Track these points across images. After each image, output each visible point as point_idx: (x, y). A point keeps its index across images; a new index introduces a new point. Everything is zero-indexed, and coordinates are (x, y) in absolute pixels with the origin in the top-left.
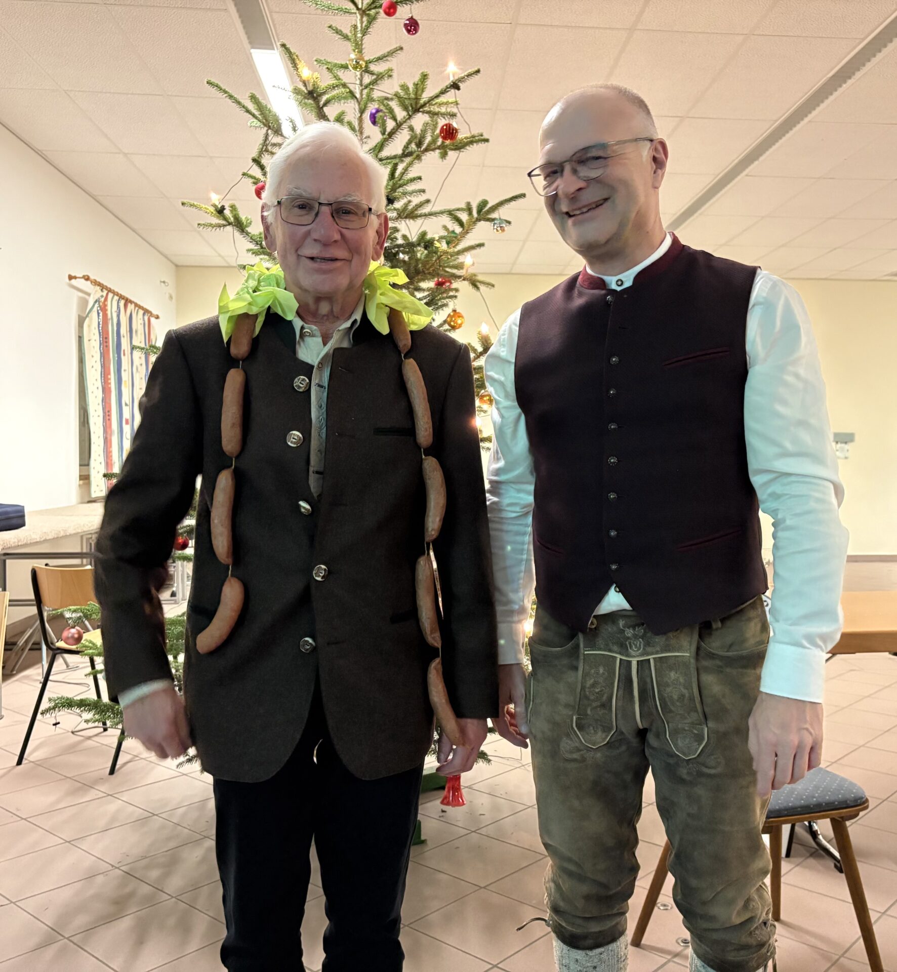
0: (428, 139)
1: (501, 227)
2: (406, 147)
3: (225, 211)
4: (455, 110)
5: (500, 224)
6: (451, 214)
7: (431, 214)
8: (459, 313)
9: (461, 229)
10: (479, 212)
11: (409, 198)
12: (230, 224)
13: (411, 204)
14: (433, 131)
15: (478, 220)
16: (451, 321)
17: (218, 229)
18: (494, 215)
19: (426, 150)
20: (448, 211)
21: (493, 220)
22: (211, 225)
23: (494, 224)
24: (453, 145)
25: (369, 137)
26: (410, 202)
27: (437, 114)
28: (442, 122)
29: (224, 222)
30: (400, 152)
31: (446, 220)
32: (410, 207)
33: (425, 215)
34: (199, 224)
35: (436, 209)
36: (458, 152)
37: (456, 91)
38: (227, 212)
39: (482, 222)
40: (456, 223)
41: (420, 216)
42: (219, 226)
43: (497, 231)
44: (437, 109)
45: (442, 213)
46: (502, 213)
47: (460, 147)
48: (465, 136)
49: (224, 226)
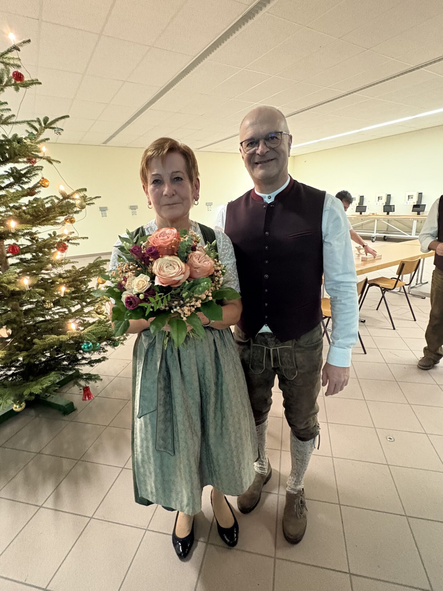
0: (6, 79)
1: (59, 132)
4: (18, 63)
5: (58, 130)
6: (29, 123)
7: (17, 123)
8: (46, 179)
9: (36, 132)
10: (45, 123)
14: (8, 75)
15: (46, 128)
16: (42, 183)
18: (54, 126)
19: (6, 85)
20: (27, 121)
21: (53, 128)
23: (55, 131)
24: (22, 84)
27: (9, 64)
28: (12, 70)
32: (3, 118)
33: (13, 123)
35: (20, 120)
36: (25, 88)
37: (18, 51)
39: (48, 129)
40: (33, 129)
41: (10, 123)
43: (57, 134)
44: (8, 62)
45: (23, 122)
47: (26, 85)
48: (28, 79)
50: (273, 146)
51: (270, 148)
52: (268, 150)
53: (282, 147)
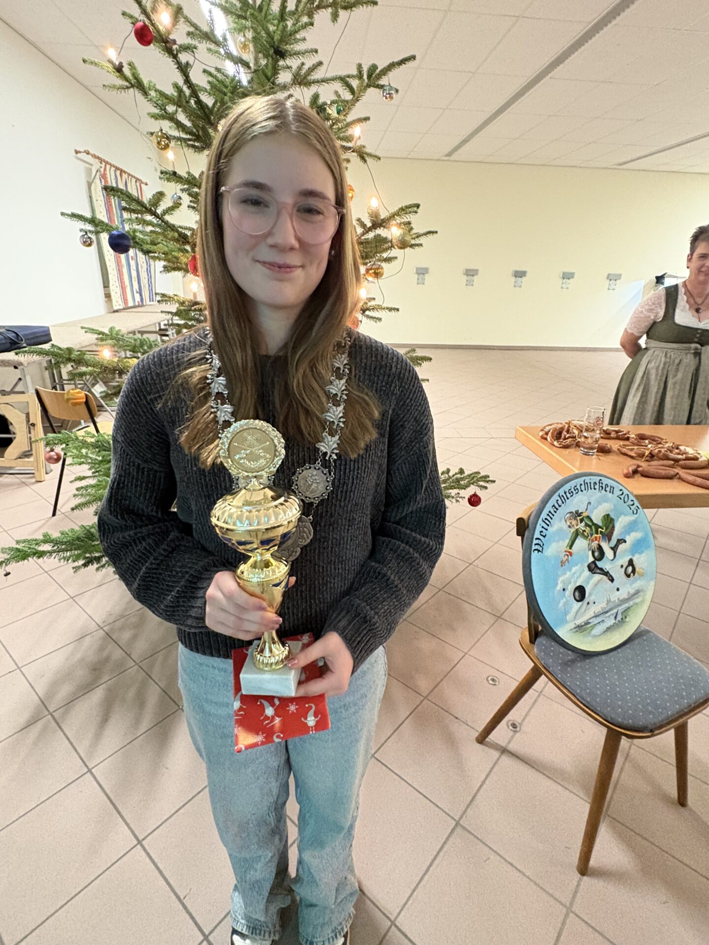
3: (124, 69)
5: (389, 90)
6: (344, 80)
7: (323, 81)
9: (352, 96)
10: (369, 77)
11: (303, 60)
12: (131, 86)
13: (304, 66)
15: (369, 86)
17: (122, 91)
18: (383, 81)
19: (319, 7)
20: (340, 78)
21: (381, 87)
22: (115, 86)
23: (384, 91)
24: (344, 4)
26: (303, 64)
29: (126, 84)
31: (338, 86)
32: (303, 72)
33: (318, 82)
35: (329, 75)
38: (126, 70)
39: (372, 88)
40: (348, 90)
41: (314, 82)
42: (122, 88)
43: (386, 98)
45: (334, 79)
46: (390, 79)
47: (351, 6)
49: (126, 88)
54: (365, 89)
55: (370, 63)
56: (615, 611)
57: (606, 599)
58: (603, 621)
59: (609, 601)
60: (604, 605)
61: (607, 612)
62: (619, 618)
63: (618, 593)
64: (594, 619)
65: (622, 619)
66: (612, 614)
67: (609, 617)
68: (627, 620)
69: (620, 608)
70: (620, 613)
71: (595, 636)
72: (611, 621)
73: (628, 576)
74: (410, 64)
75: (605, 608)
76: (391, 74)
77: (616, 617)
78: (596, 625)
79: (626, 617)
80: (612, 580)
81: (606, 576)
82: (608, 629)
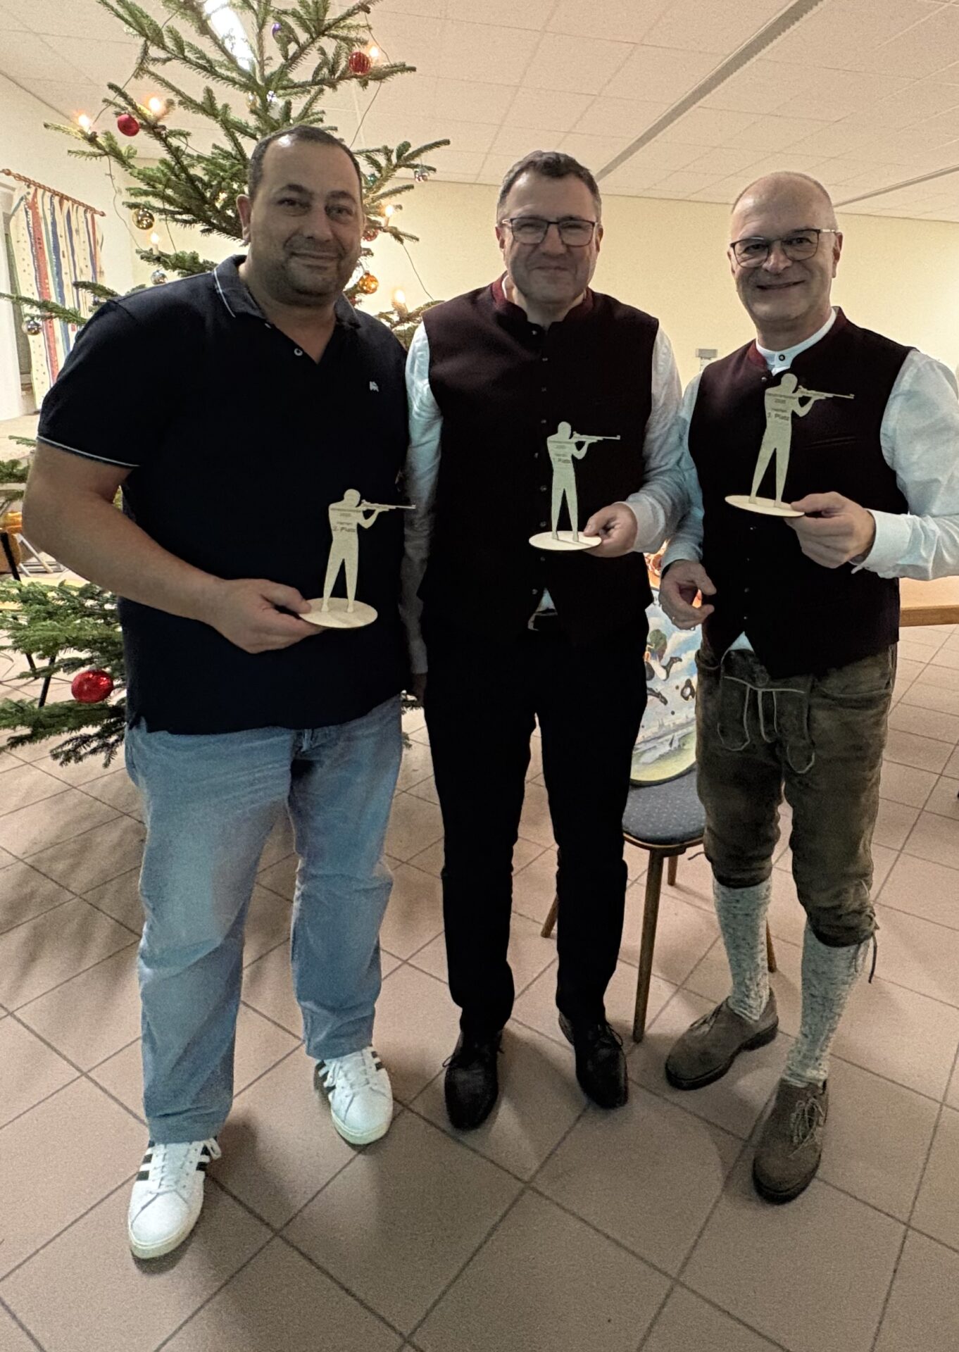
0: (343, 64)
1: (423, 176)
2: (316, 73)
5: (422, 171)
6: (368, 155)
8: (373, 277)
9: (379, 175)
10: (399, 157)
12: (107, 154)
15: (398, 166)
16: (363, 285)
17: (94, 158)
18: (416, 161)
19: (341, 78)
20: (364, 153)
22: (84, 153)
23: (416, 171)
24: (369, 75)
25: (270, 58)
29: (100, 151)
30: (310, 78)
34: (69, 151)
36: (379, 82)
37: (365, 13)
40: (374, 168)
42: (95, 155)
43: (419, 179)
46: (424, 159)
47: (379, 77)
49: (100, 155)
50: (799, 256)
51: (794, 261)
52: (789, 263)
53: (820, 259)
54: (394, 170)
55: (401, 141)
56: (670, 737)
57: (658, 723)
58: (655, 747)
59: (661, 726)
60: (655, 729)
61: (659, 738)
62: (675, 744)
63: (673, 717)
64: (643, 744)
65: (679, 746)
66: (667, 740)
67: (662, 743)
68: (685, 747)
69: (676, 734)
70: (676, 738)
71: (644, 764)
72: (667, 748)
73: (686, 698)
74: (443, 147)
75: (656, 733)
76: (424, 155)
77: (671, 744)
78: (644, 752)
79: (684, 745)
80: (665, 702)
81: (658, 697)
82: (662, 757)
